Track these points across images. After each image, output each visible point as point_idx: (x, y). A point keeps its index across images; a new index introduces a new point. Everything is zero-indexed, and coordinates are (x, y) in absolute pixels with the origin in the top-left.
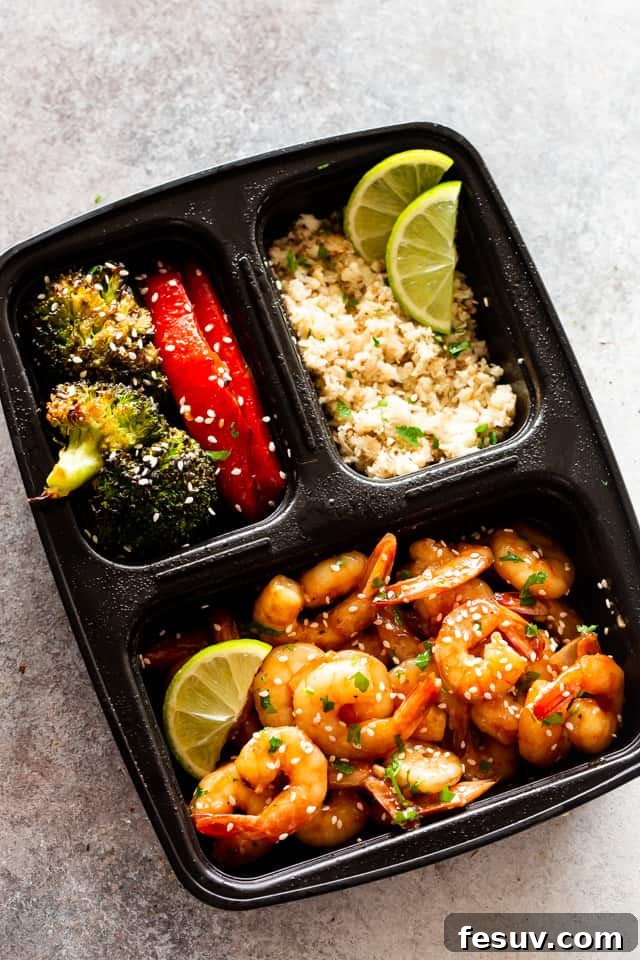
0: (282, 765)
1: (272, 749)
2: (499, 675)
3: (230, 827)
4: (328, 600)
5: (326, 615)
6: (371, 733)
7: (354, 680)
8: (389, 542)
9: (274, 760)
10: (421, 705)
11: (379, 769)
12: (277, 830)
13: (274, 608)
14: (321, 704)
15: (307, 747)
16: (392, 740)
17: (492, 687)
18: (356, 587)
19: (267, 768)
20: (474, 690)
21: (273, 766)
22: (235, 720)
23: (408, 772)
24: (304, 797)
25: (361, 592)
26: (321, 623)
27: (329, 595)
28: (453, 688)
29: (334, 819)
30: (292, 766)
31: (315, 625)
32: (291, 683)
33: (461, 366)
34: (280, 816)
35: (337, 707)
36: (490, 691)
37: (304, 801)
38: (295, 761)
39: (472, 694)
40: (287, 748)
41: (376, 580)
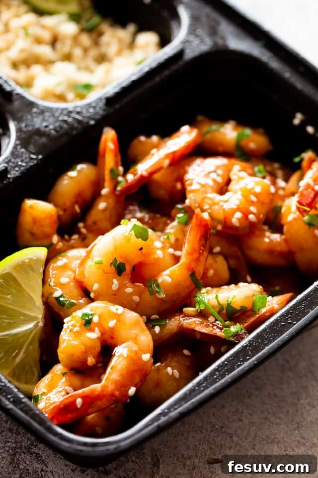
0: (103, 333)
1: (88, 323)
2: (253, 198)
3: (79, 401)
4: (77, 208)
5: (81, 225)
6: (169, 280)
7: (133, 232)
8: (109, 136)
9: (92, 330)
10: (200, 240)
11: (189, 310)
12: (124, 387)
13: (35, 221)
14: (113, 268)
15: (117, 309)
16: (189, 282)
17: (252, 209)
18: (97, 185)
19: (90, 339)
20: (238, 215)
21: (94, 335)
22: (41, 324)
23: (217, 297)
24: (135, 348)
25: (103, 187)
26: (79, 233)
27: (77, 202)
28: (219, 222)
29: (169, 370)
30: (112, 330)
31: (75, 237)
32: (77, 277)
33: (101, 34)
34: (121, 375)
35: (128, 268)
36: (252, 213)
37: (136, 353)
38: (112, 324)
39: (238, 219)
40: (100, 317)
41: (112, 171)
